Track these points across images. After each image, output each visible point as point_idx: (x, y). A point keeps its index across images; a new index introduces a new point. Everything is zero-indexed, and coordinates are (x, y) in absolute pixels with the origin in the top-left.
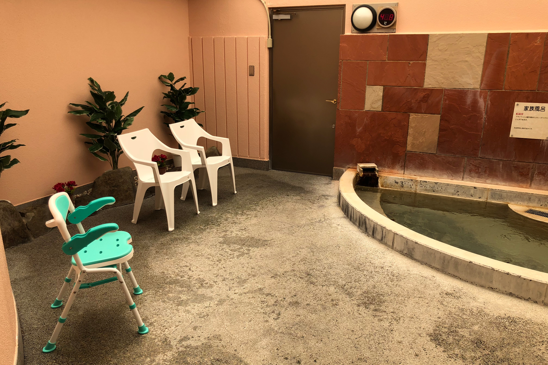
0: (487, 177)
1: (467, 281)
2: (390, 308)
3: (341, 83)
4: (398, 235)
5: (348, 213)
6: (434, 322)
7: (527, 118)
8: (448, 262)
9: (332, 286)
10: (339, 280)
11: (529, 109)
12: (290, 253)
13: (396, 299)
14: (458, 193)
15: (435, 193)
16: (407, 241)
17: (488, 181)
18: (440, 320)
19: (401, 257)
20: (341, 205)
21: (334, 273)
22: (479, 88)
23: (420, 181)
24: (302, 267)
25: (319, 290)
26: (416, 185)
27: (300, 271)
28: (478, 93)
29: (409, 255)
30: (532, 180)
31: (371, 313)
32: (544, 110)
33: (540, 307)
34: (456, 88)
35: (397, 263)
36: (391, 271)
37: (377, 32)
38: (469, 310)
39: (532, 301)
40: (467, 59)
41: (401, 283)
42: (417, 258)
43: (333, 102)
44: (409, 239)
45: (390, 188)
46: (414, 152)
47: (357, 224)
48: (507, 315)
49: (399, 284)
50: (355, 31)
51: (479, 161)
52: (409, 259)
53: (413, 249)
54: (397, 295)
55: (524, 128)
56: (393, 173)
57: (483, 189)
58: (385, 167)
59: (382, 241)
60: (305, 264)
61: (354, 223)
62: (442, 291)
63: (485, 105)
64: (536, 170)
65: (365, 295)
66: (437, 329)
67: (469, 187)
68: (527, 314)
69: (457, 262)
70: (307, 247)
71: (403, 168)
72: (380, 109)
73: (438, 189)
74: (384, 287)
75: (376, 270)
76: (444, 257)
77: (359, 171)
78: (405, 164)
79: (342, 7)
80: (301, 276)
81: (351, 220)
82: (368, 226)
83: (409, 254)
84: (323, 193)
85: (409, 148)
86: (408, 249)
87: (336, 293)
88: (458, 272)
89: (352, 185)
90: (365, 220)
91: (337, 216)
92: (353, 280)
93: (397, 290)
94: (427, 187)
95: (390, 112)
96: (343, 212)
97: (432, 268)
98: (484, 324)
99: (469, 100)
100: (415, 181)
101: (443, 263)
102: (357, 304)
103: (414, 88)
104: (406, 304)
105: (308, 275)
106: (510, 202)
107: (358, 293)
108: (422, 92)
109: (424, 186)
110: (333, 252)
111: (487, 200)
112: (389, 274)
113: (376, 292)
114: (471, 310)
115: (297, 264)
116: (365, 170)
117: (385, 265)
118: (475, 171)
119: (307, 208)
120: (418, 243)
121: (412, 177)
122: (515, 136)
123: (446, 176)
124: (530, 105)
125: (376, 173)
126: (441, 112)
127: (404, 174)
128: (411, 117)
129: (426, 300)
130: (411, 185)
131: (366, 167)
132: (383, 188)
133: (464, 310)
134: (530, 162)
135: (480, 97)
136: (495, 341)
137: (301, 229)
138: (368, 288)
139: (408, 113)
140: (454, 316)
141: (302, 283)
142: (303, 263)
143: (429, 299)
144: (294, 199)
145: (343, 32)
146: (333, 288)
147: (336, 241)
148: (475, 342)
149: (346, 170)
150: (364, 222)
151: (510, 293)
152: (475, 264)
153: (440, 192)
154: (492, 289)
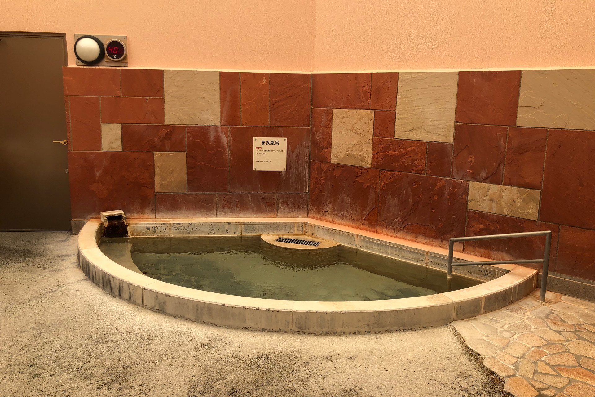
0: (239, 211)
1: (223, 326)
2: (138, 381)
3: (70, 121)
4: (147, 290)
5: (89, 274)
6: (189, 382)
7: (265, 152)
8: (202, 310)
9: (64, 372)
10: (75, 363)
11: (265, 143)
12: (6, 342)
13: (146, 367)
14: (214, 231)
15: (190, 235)
16: (156, 295)
17: (241, 215)
18: (195, 378)
19: (153, 314)
20: (81, 265)
21: (69, 355)
22: (219, 124)
23: (174, 223)
24: (23, 358)
25: (46, 382)
26: (169, 228)
27: (19, 363)
28: (220, 129)
29: (161, 311)
30: (278, 209)
31: (115, 394)
32: (278, 144)
33: (289, 336)
34: (198, 125)
35: (148, 322)
36: (141, 334)
37: (106, 65)
38: (225, 357)
39: (282, 332)
40: (204, 96)
41: (153, 346)
42: (170, 312)
43: (63, 143)
44: (159, 292)
45: (141, 235)
46: (164, 193)
47: (101, 285)
48: (261, 353)
49: (150, 347)
50: (81, 63)
51: (229, 196)
52: (161, 315)
53: (164, 303)
54: (147, 362)
55: (264, 161)
56: (143, 218)
57: (237, 224)
58: (134, 213)
59: (130, 300)
60: (28, 352)
61: (97, 285)
62: (197, 344)
63: (227, 140)
64: (280, 199)
65: (107, 373)
66: (192, 390)
67: (223, 224)
68: (279, 346)
69: (209, 308)
70: (31, 328)
71: (154, 211)
72: (120, 149)
73: (193, 230)
74: (132, 357)
75: (123, 338)
76: (197, 305)
77: (103, 220)
78: (155, 207)
79: (62, 36)
80: (20, 371)
81: (93, 282)
82: (113, 286)
83: (161, 309)
84: (59, 253)
85: (158, 189)
86: (159, 304)
87: (69, 381)
88: (213, 318)
89: (94, 238)
90: (109, 279)
91: (75, 280)
92: (93, 357)
93: (148, 355)
94: (181, 230)
95: (132, 151)
96: (84, 273)
97: (187, 320)
98: (239, 369)
99: (212, 136)
100: (168, 224)
101: (197, 312)
102: (97, 387)
103: (154, 125)
104: (157, 371)
105: (32, 366)
106: (262, 233)
107: (98, 372)
108: (164, 129)
109: (178, 228)
110: (68, 327)
111: (241, 234)
112: (139, 338)
113: (122, 365)
114: (226, 358)
115: (16, 355)
116: (110, 218)
117: (133, 329)
118: (227, 207)
119: (34, 276)
120: (168, 296)
121: (165, 220)
122: (258, 169)
123: (200, 215)
124: (266, 139)
125: (124, 221)
126: (186, 150)
127: (156, 218)
128: (155, 156)
129: (180, 359)
130: (165, 229)
131: (111, 215)
132: (133, 237)
133: (220, 359)
134: (274, 193)
135: (222, 133)
136: (249, 385)
137: (24, 307)
138: (113, 362)
139: (152, 152)
140: (210, 369)
141: (23, 379)
142: (25, 351)
143: (183, 357)
144: (16, 267)
145: (67, 64)
146: (66, 375)
147: (73, 312)
148: (231, 393)
149: (87, 221)
150: (108, 282)
151: (263, 328)
152: (227, 306)
153: (196, 233)
154: (246, 329)
